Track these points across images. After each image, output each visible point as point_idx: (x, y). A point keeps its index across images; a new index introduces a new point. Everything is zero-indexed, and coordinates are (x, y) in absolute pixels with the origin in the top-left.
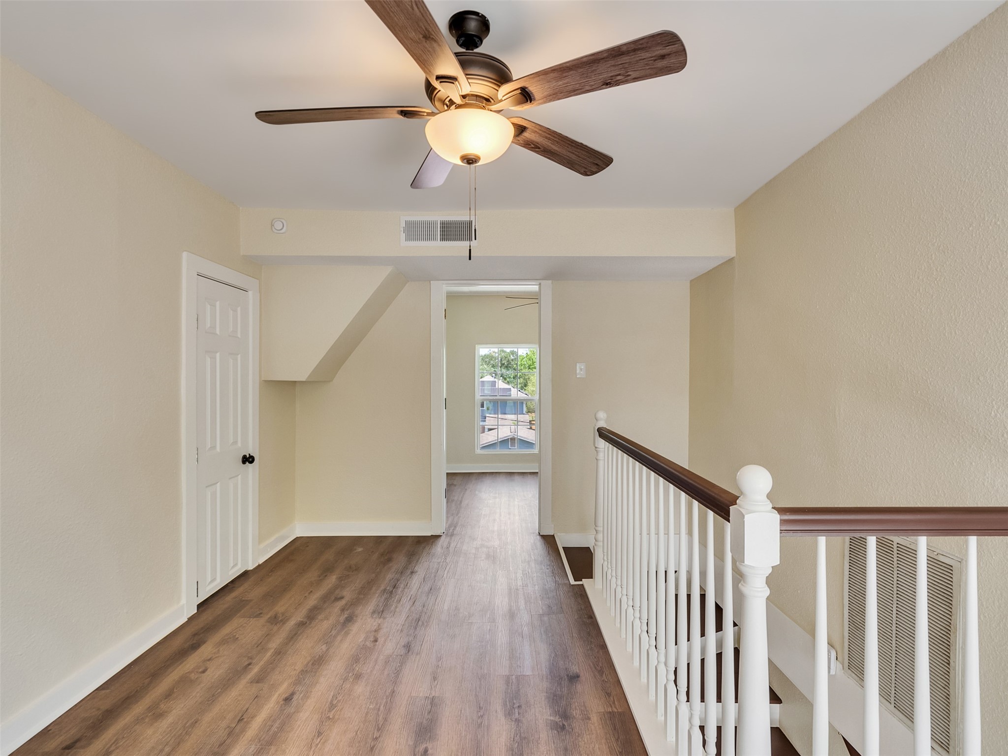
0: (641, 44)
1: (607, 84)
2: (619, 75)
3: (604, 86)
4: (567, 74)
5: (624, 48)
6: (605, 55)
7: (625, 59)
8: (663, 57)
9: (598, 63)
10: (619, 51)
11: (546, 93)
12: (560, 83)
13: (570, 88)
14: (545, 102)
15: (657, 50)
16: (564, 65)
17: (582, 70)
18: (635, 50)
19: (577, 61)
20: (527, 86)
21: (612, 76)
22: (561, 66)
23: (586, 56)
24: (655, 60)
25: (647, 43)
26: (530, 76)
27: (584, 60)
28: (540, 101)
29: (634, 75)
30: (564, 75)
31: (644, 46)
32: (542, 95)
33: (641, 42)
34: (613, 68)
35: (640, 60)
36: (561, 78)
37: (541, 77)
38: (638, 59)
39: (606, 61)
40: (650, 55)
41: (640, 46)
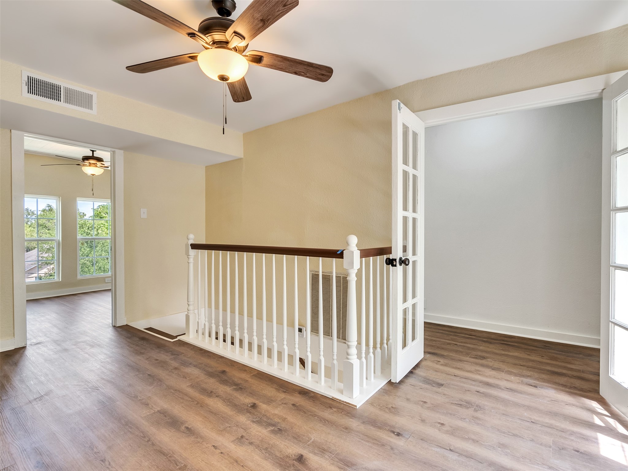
0: (321, 67)
1: (296, 73)
2: (303, 72)
3: (294, 73)
4: (285, 61)
5: (314, 65)
6: (306, 63)
7: (311, 69)
8: (323, 75)
9: (301, 65)
10: (312, 65)
11: (268, 63)
12: (279, 63)
13: (281, 67)
14: (264, 66)
15: (323, 72)
16: (288, 58)
17: (292, 63)
18: (317, 68)
19: (294, 59)
20: (264, 56)
21: (300, 71)
22: (286, 58)
23: (299, 60)
24: (319, 74)
25: (323, 68)
26: (270, 54)
27: (297, 61)
28: (262, 65)
29: (308, 75)
30: (284, 61)
31: (321, 68)
32: (266, 63)
33: (321, 66)
34: (304, 69)
35: (315, 72)
36: (281, 61)
37: (274, 57)
38: (315, 71)
39: (304, 66)
40: (320, 72)
41: (320, 68)
